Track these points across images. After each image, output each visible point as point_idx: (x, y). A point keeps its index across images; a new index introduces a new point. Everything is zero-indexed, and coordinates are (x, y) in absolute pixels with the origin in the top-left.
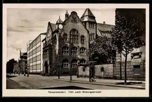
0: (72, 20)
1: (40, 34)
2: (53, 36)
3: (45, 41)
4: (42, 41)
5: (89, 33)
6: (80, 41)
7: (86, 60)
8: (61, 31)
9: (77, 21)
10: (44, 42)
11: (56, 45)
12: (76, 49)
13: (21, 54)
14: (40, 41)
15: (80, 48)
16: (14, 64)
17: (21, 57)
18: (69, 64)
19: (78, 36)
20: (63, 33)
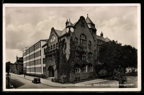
0: (81, 25)
1: (40, 41)
2: (60, 41)
3: (48, 46)
4: (43, 47)
5: (94, 39)
6: (88, 46)
7: (93, 64)
8: (72, 35)
9: (85, 26)
10: (46, 47)
11: (65, 49)
12: (85, 53)
13: (17, 59)
14: (40, 47)
15: (88, 53)
16: (10, 65)
17: (18, 61)
18: (80, 69)
19: (86, 41)
20: (74, 37)
